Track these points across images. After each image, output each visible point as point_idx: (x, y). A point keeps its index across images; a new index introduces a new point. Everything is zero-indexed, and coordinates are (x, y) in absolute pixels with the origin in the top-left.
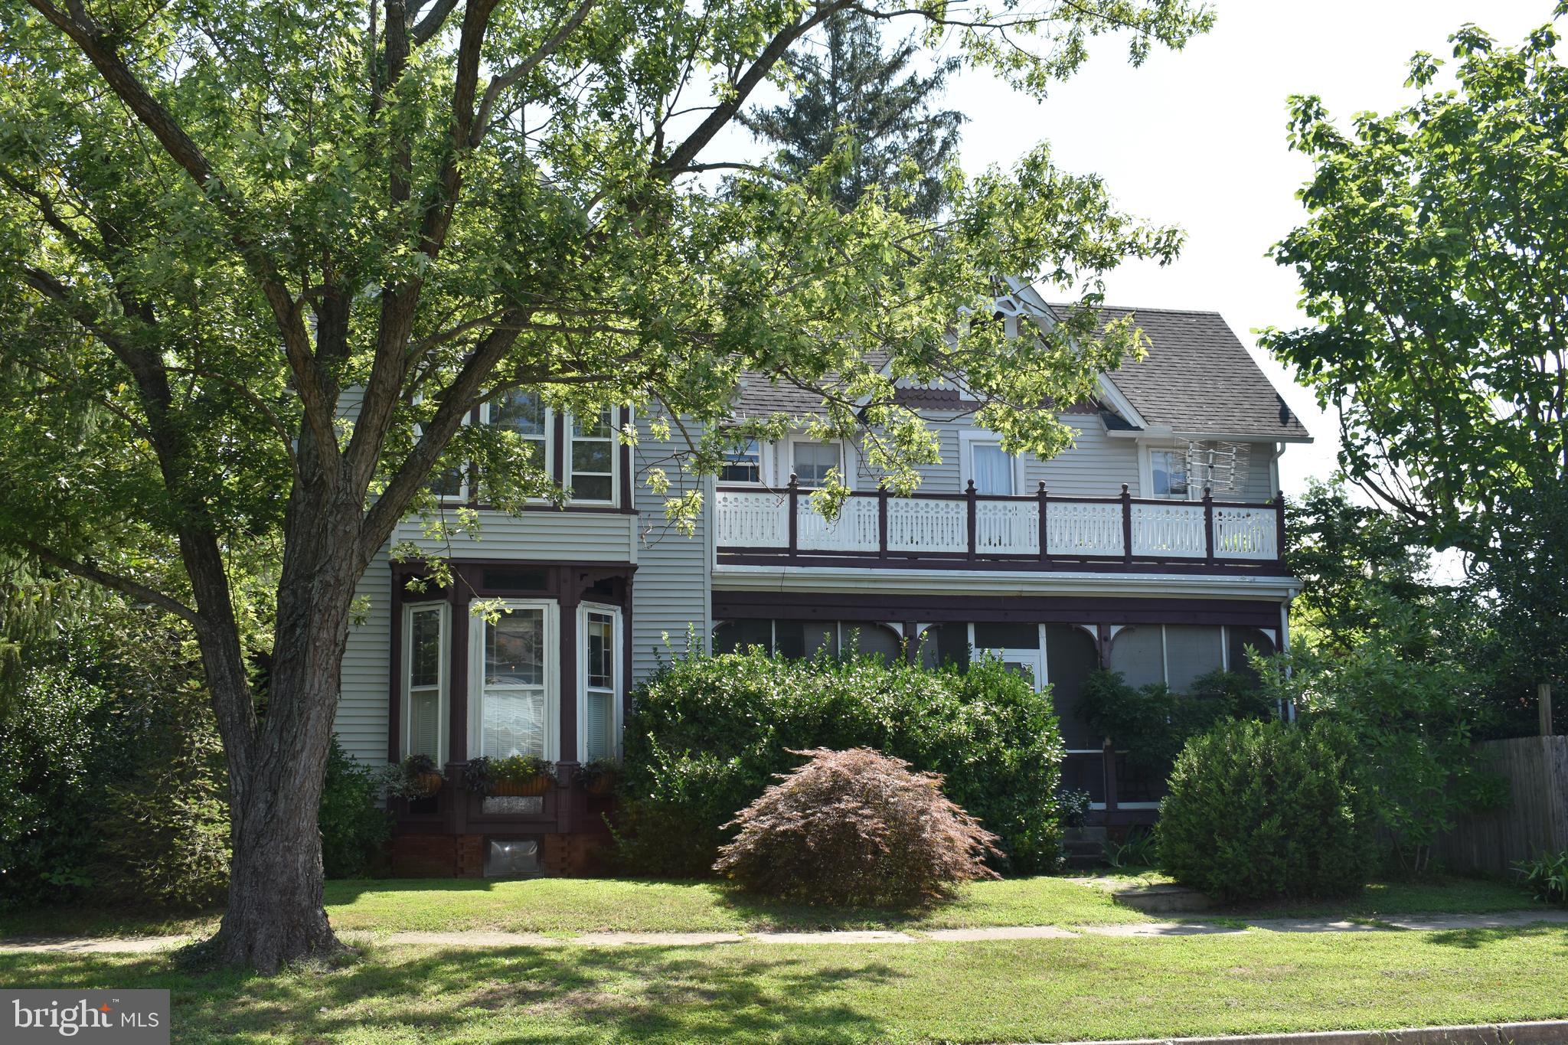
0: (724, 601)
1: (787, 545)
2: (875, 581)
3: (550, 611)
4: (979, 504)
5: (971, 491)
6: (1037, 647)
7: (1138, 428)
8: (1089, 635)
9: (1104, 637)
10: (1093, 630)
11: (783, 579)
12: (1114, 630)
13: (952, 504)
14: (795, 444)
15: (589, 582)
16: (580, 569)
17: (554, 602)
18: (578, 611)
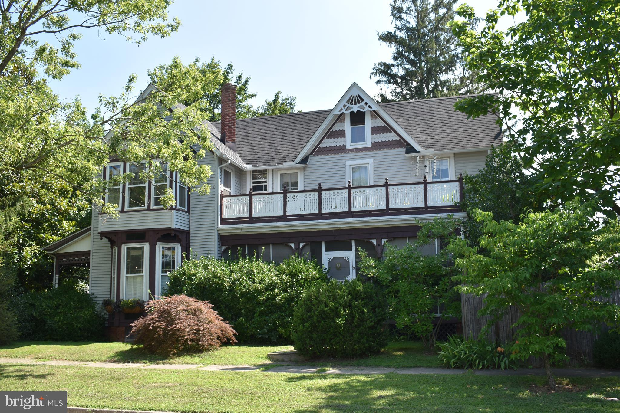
0: (223, 239)
1: (248, 216)
2: (279, 227)
3: (146, 247)
4: (323, 193)
5: (320, 187)
6: (351, 250)
7: (419, 152)
8: (372, 244)
9: (379, 244)
10: (374, 242)
11: (242, 229)
12: (384, 241)
13: (312, 193)
14: (281, 174)
15: (159, 236)
16: (156, 231)
17: (147, 243)
18: (157, 246)
